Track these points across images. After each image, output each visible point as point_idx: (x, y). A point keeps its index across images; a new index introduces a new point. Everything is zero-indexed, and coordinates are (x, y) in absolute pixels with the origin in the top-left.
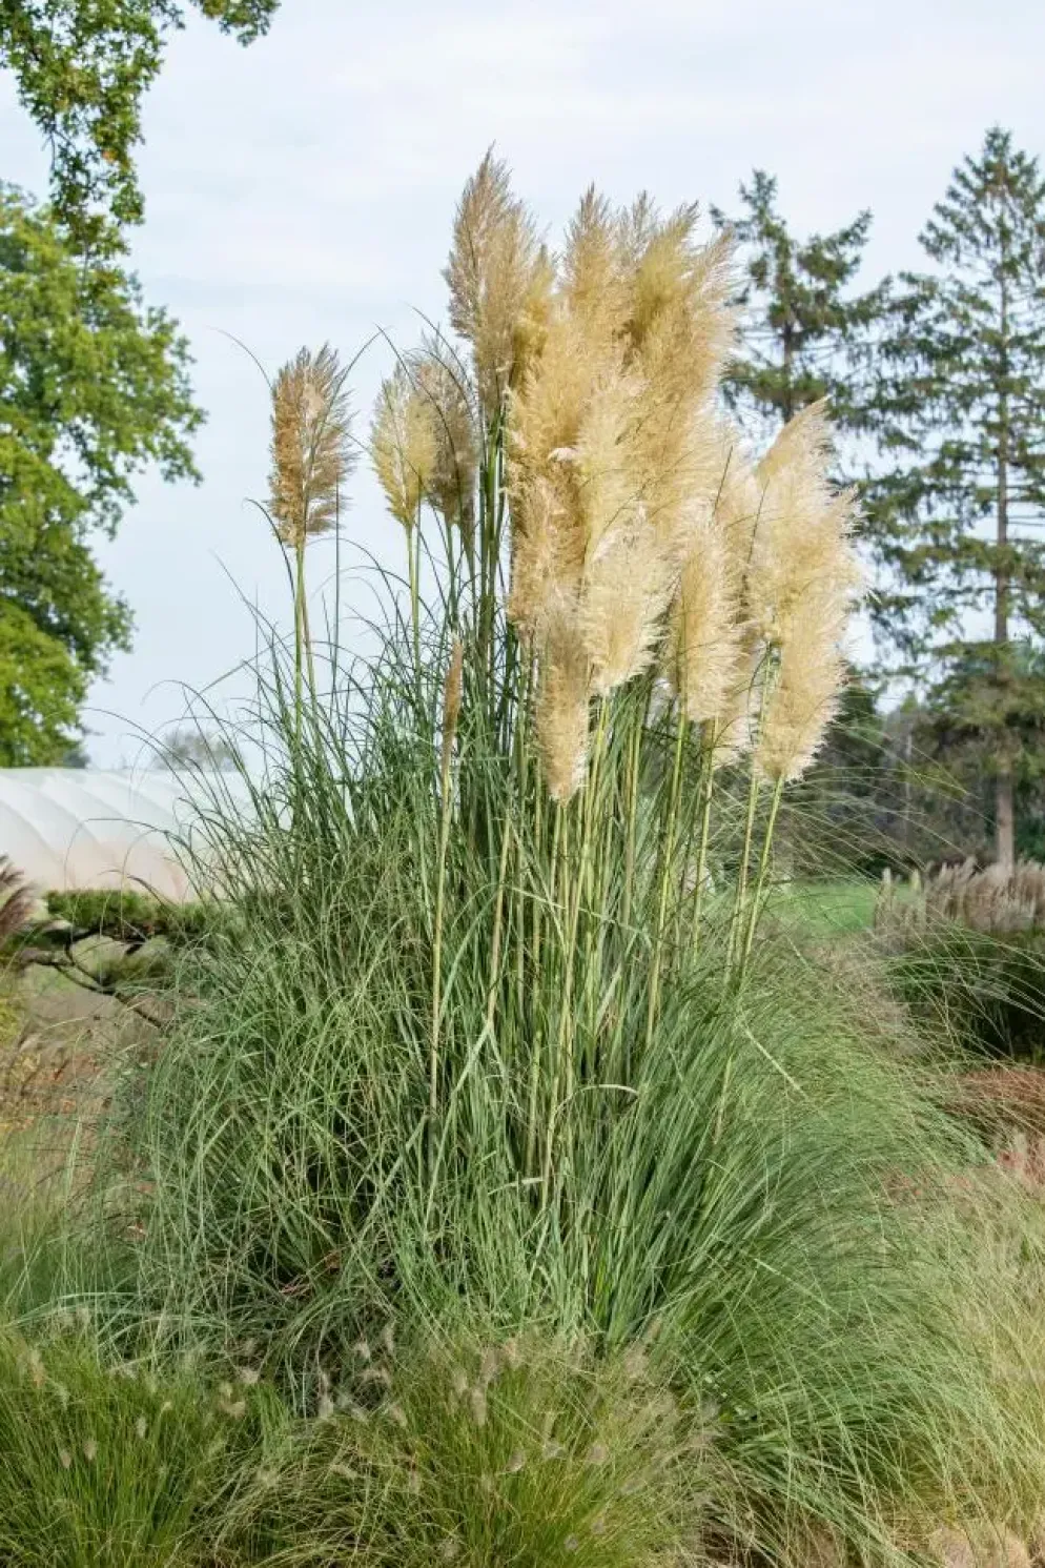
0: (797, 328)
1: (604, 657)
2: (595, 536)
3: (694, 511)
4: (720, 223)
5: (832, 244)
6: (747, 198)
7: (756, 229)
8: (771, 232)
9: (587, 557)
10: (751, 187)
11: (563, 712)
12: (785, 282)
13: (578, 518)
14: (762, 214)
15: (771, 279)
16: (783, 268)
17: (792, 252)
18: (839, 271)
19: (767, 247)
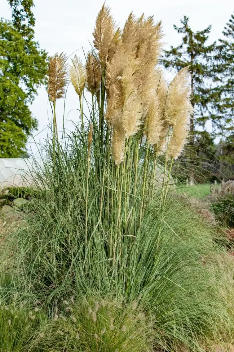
0: (194, 53)
1: (127, 128)
2: (126, 99)
3: (152, 92)
4: (176, 29)
5: (202, 33)
6: (182, 22)
7: (184, 30)
8: (188, 30)
9: (124, 104)
10: (183, 20)
11: (118, 142)
12: (191, 42)
13: (122, 94)
14: (186, 26)
15: (188, 42)
16: (191, 39)
17: (193, 35)
18: (204, 39)
19: (187, 34)
